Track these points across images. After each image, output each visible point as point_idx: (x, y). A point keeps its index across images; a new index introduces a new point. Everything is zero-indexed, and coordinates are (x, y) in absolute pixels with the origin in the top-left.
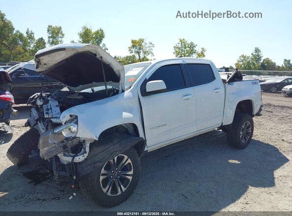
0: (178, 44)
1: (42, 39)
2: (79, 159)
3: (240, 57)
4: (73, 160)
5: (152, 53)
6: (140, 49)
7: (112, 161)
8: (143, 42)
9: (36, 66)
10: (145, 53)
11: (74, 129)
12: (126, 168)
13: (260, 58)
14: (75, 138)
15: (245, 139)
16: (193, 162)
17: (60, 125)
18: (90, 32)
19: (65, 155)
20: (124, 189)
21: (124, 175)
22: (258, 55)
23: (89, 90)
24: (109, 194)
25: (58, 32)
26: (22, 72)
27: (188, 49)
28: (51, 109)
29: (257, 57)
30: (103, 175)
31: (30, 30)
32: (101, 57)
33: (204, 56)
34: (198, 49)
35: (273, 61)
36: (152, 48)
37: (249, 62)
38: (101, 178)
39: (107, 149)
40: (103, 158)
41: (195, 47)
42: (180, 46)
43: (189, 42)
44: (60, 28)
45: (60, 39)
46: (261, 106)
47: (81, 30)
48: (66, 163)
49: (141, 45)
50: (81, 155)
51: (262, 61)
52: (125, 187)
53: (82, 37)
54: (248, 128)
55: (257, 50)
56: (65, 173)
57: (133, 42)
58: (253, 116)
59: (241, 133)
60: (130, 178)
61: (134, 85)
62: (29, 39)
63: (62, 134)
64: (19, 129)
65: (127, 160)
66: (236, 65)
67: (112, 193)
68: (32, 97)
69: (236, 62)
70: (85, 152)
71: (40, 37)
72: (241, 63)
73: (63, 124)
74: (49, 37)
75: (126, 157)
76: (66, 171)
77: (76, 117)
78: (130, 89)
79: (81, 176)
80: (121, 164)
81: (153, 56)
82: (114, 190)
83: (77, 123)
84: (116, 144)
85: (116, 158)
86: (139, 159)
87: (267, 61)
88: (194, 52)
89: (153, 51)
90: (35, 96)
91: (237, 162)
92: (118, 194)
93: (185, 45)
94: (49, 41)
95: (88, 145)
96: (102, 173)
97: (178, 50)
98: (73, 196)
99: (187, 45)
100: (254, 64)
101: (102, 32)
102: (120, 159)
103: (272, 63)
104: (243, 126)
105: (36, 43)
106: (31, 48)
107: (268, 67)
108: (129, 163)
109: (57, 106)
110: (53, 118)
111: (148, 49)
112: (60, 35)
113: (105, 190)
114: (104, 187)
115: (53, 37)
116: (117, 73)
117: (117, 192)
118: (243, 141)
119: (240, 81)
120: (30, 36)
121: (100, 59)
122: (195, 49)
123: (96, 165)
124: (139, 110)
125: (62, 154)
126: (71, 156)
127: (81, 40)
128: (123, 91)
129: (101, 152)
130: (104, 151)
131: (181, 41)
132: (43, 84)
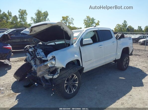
0: (86, 19)
1: (16, 16)
2: (56, 76)
3: (117, 25)
4: (53, 77)
5: (73, 23)
6: (67, 21)
7: (69, 77)
8: (68, 17)
9: (30, 32)
10: (69, 23)
11: (54, 62)
12: (75, 81)
13: (126, 26)
14: (54, 67)
15: (126, 66)
16: (102, 77)
17: (47, 61)
18: (41, 12)
19: (48, 75)
20: (74, 90)
21: (74, 84)
22: (125, 24)
23: (53, 44)
24: (68, 93)
25: (24, 13)
26: (12, 34)
27: (91, 21)
28: (39, 53)
29: (125, 25)
30: (66, 84)
31: (10, 11)
32: (63, 28)
33: (99, 25)
34: (96, 21)
35: (133, 27)
36: (73, 21)
37: (121, 28)
38: (65, 85)
39: (67, 72)
40: (66, 76)
41: (94, 20)
42: (87, 20)
43: (91, 18)
44: (25, 11)
45: (25, 16)
46: (133, 50)
47: (36, 12)
48: (48, 79)
49: (67, 19)
50: (56, 75)
51: (127, 27)
52: (75, 89)
53: (37, 15)
54: (127, 60)
55: (125, 22)
56: (48, 83)
57: (63, 17)
58: (129, 55)
59: (124, 63)
60: (77, 85)
61: (77, 41)
62: (9, 16)
63: (48, 65)
64: (14, 63)
65: (76, 77)
66: (115, 29)
67: (69, 92)
68: (26, 47)
69: (115, 28)
70: (58, 73)
71: (15, 15)
72: (117, 28)
73: (49, 60)
74: (19, 15)
75: (75, 75)
76: (49, 83)
77: (54, 57)
78: (76, 43)
79: (56, 84)
80: (73, 79)
81: (73, 24)
82: (70, 91)
83: (55, 60)
84: (71, 69)
85: (71, 76)
86: (80, 76)
87: (130, 27)
88: (94, 23)
89: (73, 22)
90: (27, 47)
91: (123, 78)
92: (72, 93)
93: (89, 19)
94: (19, 17)
95: (59, 70)
96: (65, 83)
97: (86, 22)
98: (53, 94)
99: (90, 19)
100: (124, 29)
101: (47, 13)
102: (73, 76)
103: (132, 28)
104: (125, 60)
105: (13, 18)
106: (10, 21)
107: (131, 30)
108: (77, 78)
109: (42, 52)
110: (42, 57)
111: (70, 21)
112: (25, 14)
113: (66, 91)
114: (66, 90)
115: (21, 15)
116: (69, 35)
117: (71, 92)
118: (125, 67)
119: (124, 38)
120: (10, 14)
121: (62, 29)
122: (94, 21)
123: (63, 79)
124: (80, 53)
125: (47, 75)
126: (52, 75)
127: (36, 17)
128: (72, 44)
129: (65, 73)
130: (66, 73)
131: (87, 17)
132: (21, 40)
